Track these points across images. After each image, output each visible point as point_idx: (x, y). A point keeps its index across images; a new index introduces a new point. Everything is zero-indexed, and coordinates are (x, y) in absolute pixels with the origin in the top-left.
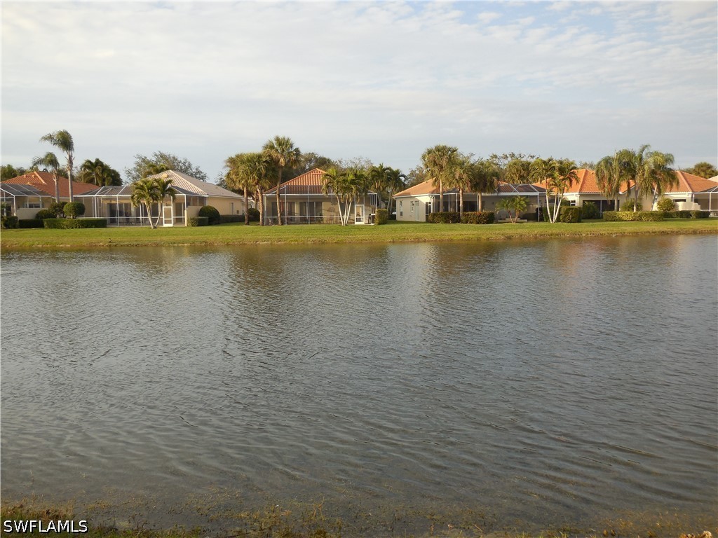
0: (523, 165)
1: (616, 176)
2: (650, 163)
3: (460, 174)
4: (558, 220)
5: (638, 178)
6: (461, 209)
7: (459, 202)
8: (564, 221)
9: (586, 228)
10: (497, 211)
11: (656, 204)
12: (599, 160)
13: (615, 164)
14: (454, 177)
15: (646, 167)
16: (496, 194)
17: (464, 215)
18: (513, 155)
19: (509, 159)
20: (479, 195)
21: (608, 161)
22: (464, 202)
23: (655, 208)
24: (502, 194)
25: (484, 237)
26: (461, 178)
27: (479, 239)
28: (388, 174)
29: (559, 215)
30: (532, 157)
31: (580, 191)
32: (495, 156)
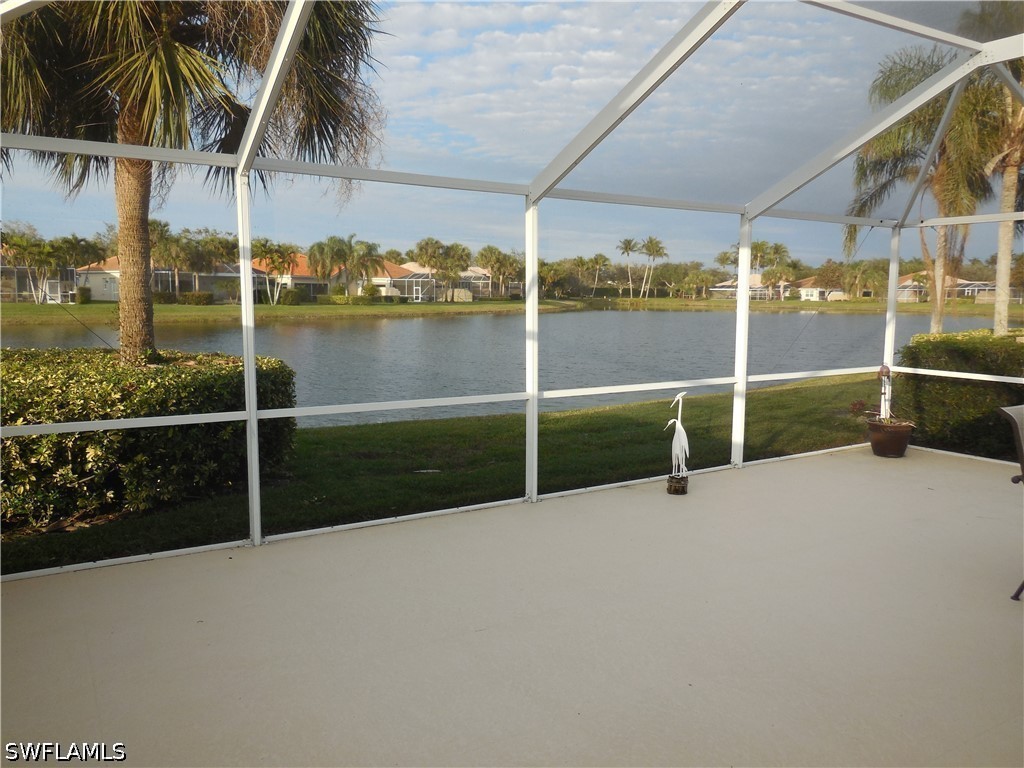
0: (220, 243)
1: (328, 262)
2: (360, 250)
3: (177, 252)
4: (279, 302)
5: (348, 264)
6: (177, 289)
7: (173, 282)
8: (284, 304)
9: (306, 311)
10: (217, 291)
11: (360, 289)
12: (311, 244)
13: (326, 249)
14: (170, 255)
15: (355, 254)
16: (212, 275)
17: (181, 295)
18: (207, 231)
19: (204, 235)
20: (195, 274)
21: (320, 247)
22: (180, 282)
23: (360, 292)
24: (220, 274)
25: (211, 319)
26: (178, 256)
27: (206, 321)
28: (83, 246)
29: (280, 297)
30: (230, 234)
31: (292, 274)
32: (188, 231)
